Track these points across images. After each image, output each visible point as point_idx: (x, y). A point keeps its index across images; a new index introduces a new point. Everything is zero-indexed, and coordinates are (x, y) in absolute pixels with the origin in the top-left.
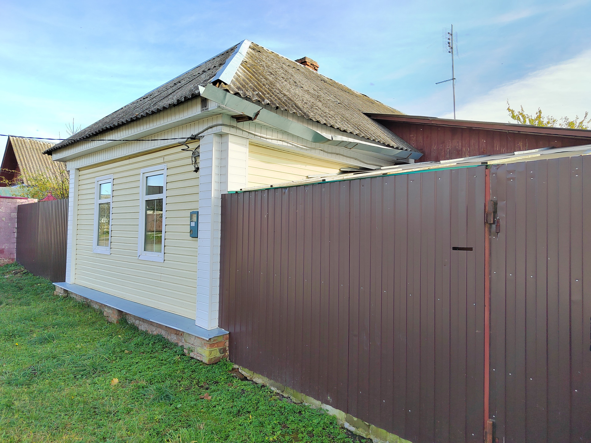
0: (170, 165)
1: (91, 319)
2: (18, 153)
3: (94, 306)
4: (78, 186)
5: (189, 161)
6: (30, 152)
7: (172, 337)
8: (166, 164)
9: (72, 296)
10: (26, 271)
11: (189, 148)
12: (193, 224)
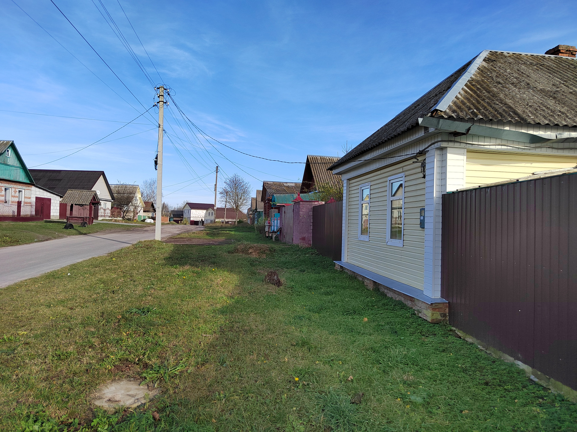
0: (407, 173)
1: (356, 286)
2: (313, 168)
3: (359, 279)
4: (349, 191)
5: (419, 170)
6: (320, 167)
7: (409, 303)
8: (404, 173)
9: (346, 271)
10: (318, 253)
11: (418, 160)
12: (422, 218)
